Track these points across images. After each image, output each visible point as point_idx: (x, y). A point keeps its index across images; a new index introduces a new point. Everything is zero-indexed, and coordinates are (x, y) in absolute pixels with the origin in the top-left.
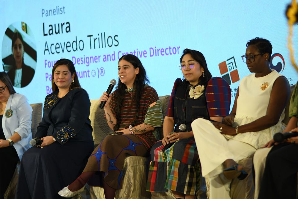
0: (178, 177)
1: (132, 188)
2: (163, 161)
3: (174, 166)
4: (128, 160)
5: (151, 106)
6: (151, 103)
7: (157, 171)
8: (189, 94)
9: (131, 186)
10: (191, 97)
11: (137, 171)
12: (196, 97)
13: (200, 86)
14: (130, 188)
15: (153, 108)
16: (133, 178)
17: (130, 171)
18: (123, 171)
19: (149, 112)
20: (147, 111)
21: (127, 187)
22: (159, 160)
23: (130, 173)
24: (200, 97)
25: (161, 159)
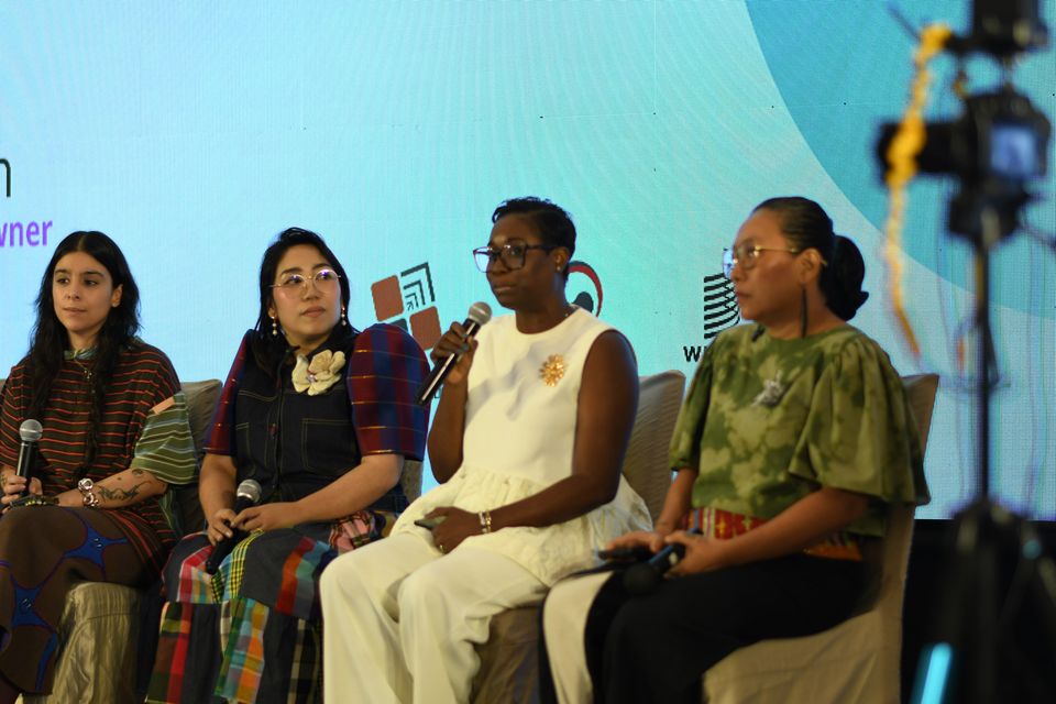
0: (262, 659)
1: (89, 694)
2: (210, 599)
3: (250, 620)
4: (79, 595)
5: (158, 409)
6: (159, 400)
7: (189, 637)
8: (291, 377)
9: (86, 684)
10: (299, 388)
11: (105, 633)
12: (315, 389)
13: (327, 353)
14: (81, 692)
15: (163, 417)
16: (93, 658)
17: (83, 633)
18: (58, 634)
19: (150, 432)
20: (144, 426)
21: (69, 689)
22: (196, 598)
23: (83, 639)
24: (329, 390)
25: (203, 593)
